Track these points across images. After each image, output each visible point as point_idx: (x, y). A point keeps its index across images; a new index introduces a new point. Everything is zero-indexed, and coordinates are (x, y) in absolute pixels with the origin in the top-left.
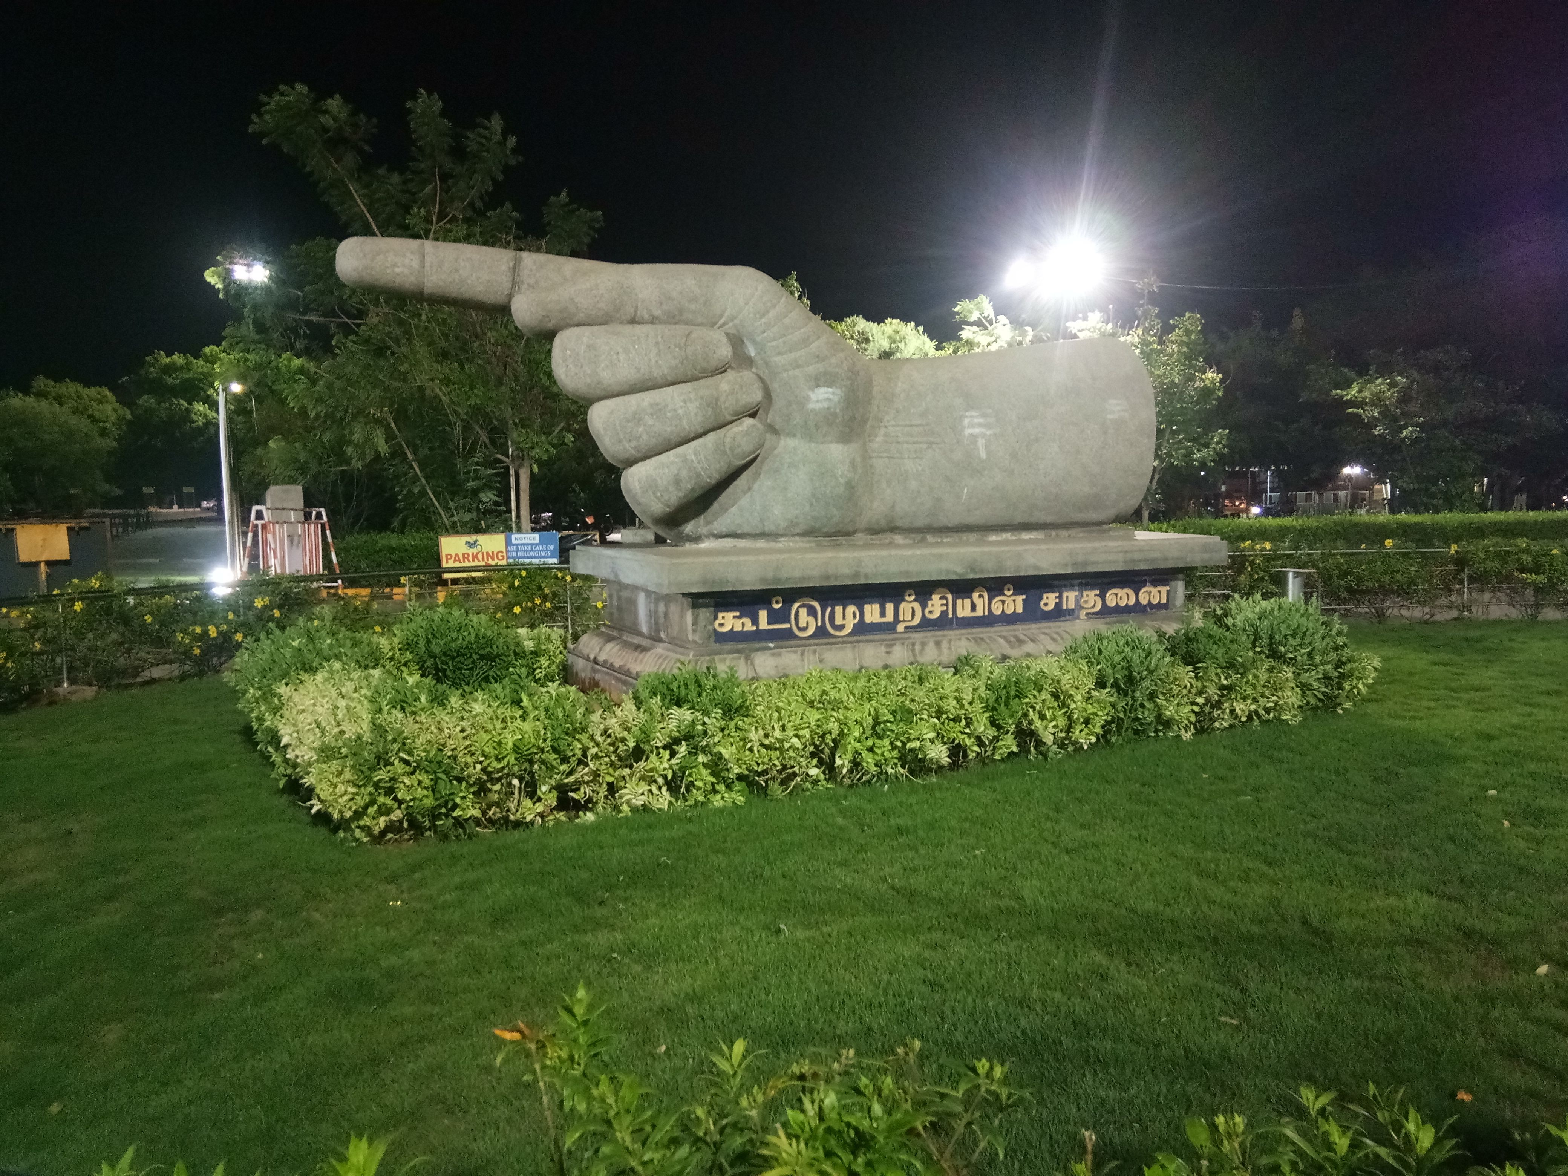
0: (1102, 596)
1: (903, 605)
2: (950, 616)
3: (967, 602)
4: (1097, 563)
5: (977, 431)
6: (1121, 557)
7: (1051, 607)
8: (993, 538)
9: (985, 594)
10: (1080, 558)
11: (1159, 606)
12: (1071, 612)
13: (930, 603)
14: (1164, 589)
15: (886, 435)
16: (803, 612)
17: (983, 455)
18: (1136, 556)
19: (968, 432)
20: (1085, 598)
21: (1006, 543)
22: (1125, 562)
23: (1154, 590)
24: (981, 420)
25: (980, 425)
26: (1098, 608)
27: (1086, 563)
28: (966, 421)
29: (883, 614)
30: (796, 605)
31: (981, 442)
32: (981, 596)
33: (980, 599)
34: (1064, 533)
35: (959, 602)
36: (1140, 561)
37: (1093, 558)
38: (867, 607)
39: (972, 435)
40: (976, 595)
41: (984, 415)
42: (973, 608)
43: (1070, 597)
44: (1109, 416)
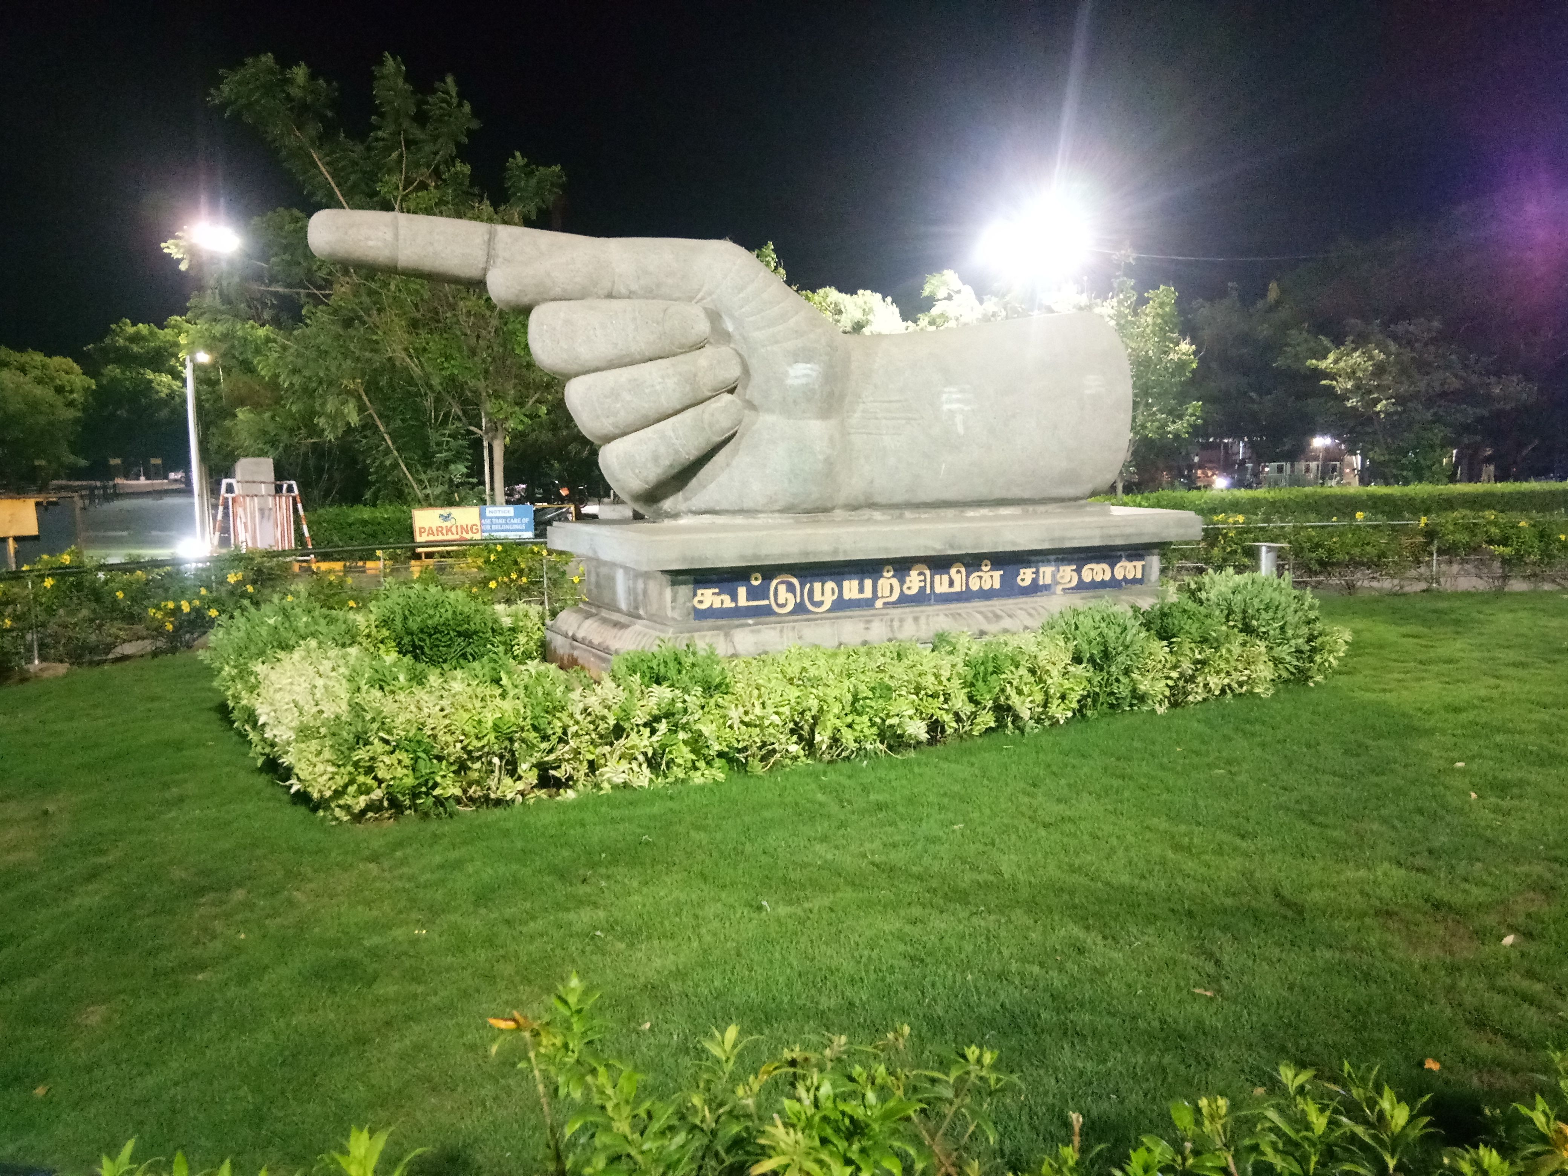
0: (1078, 571)
1: (881, 582)
2: (928, 591)
3: (945, 578)
4: (1074, 538)
5: (955, 406)
6: (1097, 532)
7: (1028, 582)
8: (971, 513)
9: (963, 570)
10: (1057, 534)
11: (1135, 581)
12: (1047, 587)
13: (908, 579)
14: (1139, 564)
15: (863, 411)
16: (782, 588)
17: (961, 430)
18: (1112, 532)
19: (946, 407)
20: (1061, 574)
21: (983, 518)
22: (1102, 537)
23: (1130, 565)
24: (959, 396)
25: (958, 401)
26: (1074, 583)
27: (1063, 539)
28: (944, 397)
29: (861, 590)
30: (775, 582)
31: (959, 419)
32: (959, 572)
33: (958, 574)
34: (1041, 509)
35: (937, 578)
36: (1116, 536)
37: (1069, 534)
38: (846, 584)
39: (950, 410)
40: (953, 571)
41: (962, 391)
42: (951, 583)
43: (1047, 573)
44: (1088, 392)
